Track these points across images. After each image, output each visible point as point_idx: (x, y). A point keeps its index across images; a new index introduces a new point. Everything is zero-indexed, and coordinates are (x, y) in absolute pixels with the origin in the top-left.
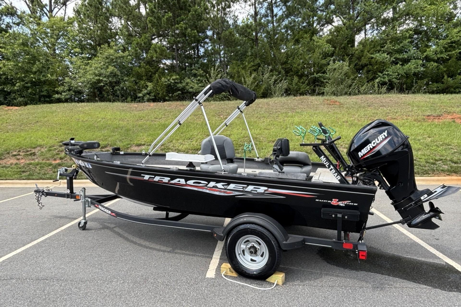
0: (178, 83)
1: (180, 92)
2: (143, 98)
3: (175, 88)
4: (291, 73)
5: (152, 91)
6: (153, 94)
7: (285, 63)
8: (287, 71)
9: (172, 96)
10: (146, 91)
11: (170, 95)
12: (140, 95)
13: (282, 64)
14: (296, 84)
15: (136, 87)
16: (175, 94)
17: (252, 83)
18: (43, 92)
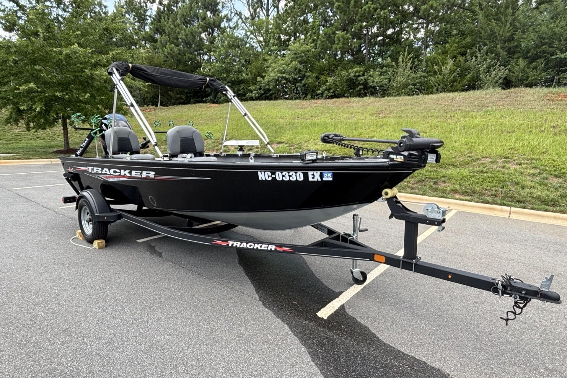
0: (359, 76)
1: (361, 87)
2: (322, 94)
3: (357, 83)
4: (516, 55)
5: (332, 87)
6: (331, 91)
7: (511, 39)
8: (511, 52)
9: (353, 92)
10: (324, 88)
11: (351, 91)
12: (319, 92)
13: (505, 42)
14: (523, 71)
15: (317, 83)
16: (356, 89)
17: (451, 72)
18: (240, 90)
